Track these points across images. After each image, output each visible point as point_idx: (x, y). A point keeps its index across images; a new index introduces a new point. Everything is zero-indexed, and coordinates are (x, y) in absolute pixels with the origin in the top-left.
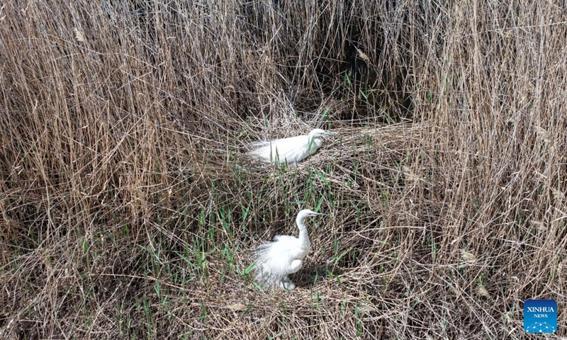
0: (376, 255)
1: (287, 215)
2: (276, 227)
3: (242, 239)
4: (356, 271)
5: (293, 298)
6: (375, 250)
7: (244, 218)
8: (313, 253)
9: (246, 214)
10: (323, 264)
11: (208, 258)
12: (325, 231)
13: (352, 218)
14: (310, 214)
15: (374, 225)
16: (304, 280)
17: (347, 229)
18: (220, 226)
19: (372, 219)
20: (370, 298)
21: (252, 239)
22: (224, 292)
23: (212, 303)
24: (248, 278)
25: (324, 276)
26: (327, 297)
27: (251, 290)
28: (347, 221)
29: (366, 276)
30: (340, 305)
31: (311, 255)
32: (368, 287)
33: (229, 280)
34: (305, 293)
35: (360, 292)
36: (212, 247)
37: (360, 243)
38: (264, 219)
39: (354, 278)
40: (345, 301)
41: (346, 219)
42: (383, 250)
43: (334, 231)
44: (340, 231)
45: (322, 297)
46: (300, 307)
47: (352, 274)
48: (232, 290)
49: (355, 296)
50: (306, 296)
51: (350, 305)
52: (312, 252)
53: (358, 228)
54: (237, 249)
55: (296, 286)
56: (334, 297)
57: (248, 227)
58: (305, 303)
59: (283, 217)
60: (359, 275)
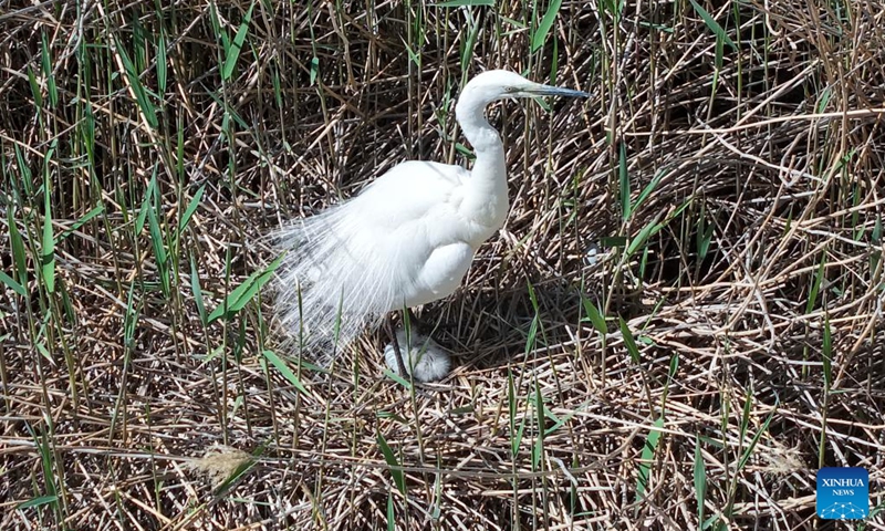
0: (797, 227)
1: (414, 57)
2: (369, 106)
3: (223, 160)
4: (712, 298)
5: (438, 413)
6: (792, 210)
7: (227, 73)
8: (530, 219)
9: (234, 54)
10: (568, 266)
11: (73, 245)
12: (583, 124)
13: (699, 68)
14: (514, 90)
15: (791, 100)
16: (488, 335)
17: (678, 116)
18: (123, 106)
19: (784, 75)
20: (763, 418)
21: (264, 158)
22: (142, 391)
23: (91, 437)
24: (245, 330)
25: (572, 320)
26: (585, 411)
27: (259, 382)
28: (678, 80)
29: (751, 320)
30: (638, 442)
31: (520, 227)
32: (757, 373)
33: (161, 336)
34: (488, 393)
35: (725, 391)
36: (89, 198)
37: (732, 180)
38: (313, 75)
39: (701, 331)
40: (657, 428)
41: (670, 72)
42: (821, 209)
43: (617, 124)
44: (644, 123)
45: (562, 414)
46: (466, 453)
47: (693, 313)
48: (178, 380)
49: (704, 408)
50: (493, 407)
51: (679, 447)
52: (521, 215)
53: (722, 112)
54: (195, 201)
55: (454, 362)
56: (611, 411)
57: (244, 111)
58: (490, 435)
59: (401, 66)
60: (724, 317)
